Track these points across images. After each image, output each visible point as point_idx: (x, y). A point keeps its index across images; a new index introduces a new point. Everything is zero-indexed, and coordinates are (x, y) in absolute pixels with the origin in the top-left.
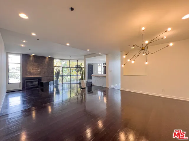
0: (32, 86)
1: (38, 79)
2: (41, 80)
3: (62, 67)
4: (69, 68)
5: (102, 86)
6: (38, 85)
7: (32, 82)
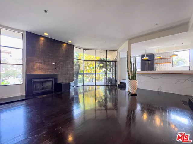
0: (43, 89)
1: (53, 78)
2: (56, 79)
3: (84, 61)
4: (94, 62)
5: (157, 91)
6: (52, 88)
7: (43, 83)
